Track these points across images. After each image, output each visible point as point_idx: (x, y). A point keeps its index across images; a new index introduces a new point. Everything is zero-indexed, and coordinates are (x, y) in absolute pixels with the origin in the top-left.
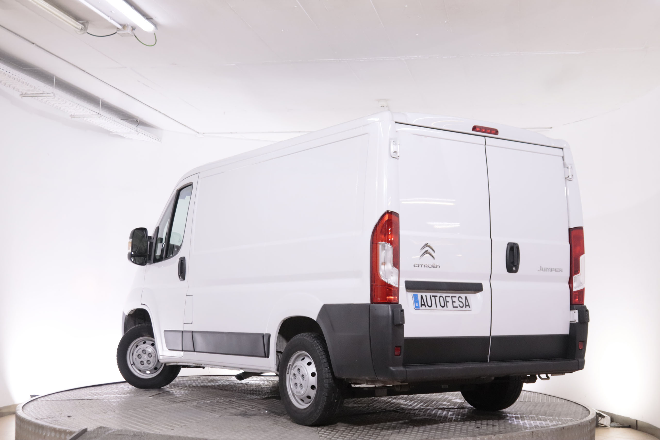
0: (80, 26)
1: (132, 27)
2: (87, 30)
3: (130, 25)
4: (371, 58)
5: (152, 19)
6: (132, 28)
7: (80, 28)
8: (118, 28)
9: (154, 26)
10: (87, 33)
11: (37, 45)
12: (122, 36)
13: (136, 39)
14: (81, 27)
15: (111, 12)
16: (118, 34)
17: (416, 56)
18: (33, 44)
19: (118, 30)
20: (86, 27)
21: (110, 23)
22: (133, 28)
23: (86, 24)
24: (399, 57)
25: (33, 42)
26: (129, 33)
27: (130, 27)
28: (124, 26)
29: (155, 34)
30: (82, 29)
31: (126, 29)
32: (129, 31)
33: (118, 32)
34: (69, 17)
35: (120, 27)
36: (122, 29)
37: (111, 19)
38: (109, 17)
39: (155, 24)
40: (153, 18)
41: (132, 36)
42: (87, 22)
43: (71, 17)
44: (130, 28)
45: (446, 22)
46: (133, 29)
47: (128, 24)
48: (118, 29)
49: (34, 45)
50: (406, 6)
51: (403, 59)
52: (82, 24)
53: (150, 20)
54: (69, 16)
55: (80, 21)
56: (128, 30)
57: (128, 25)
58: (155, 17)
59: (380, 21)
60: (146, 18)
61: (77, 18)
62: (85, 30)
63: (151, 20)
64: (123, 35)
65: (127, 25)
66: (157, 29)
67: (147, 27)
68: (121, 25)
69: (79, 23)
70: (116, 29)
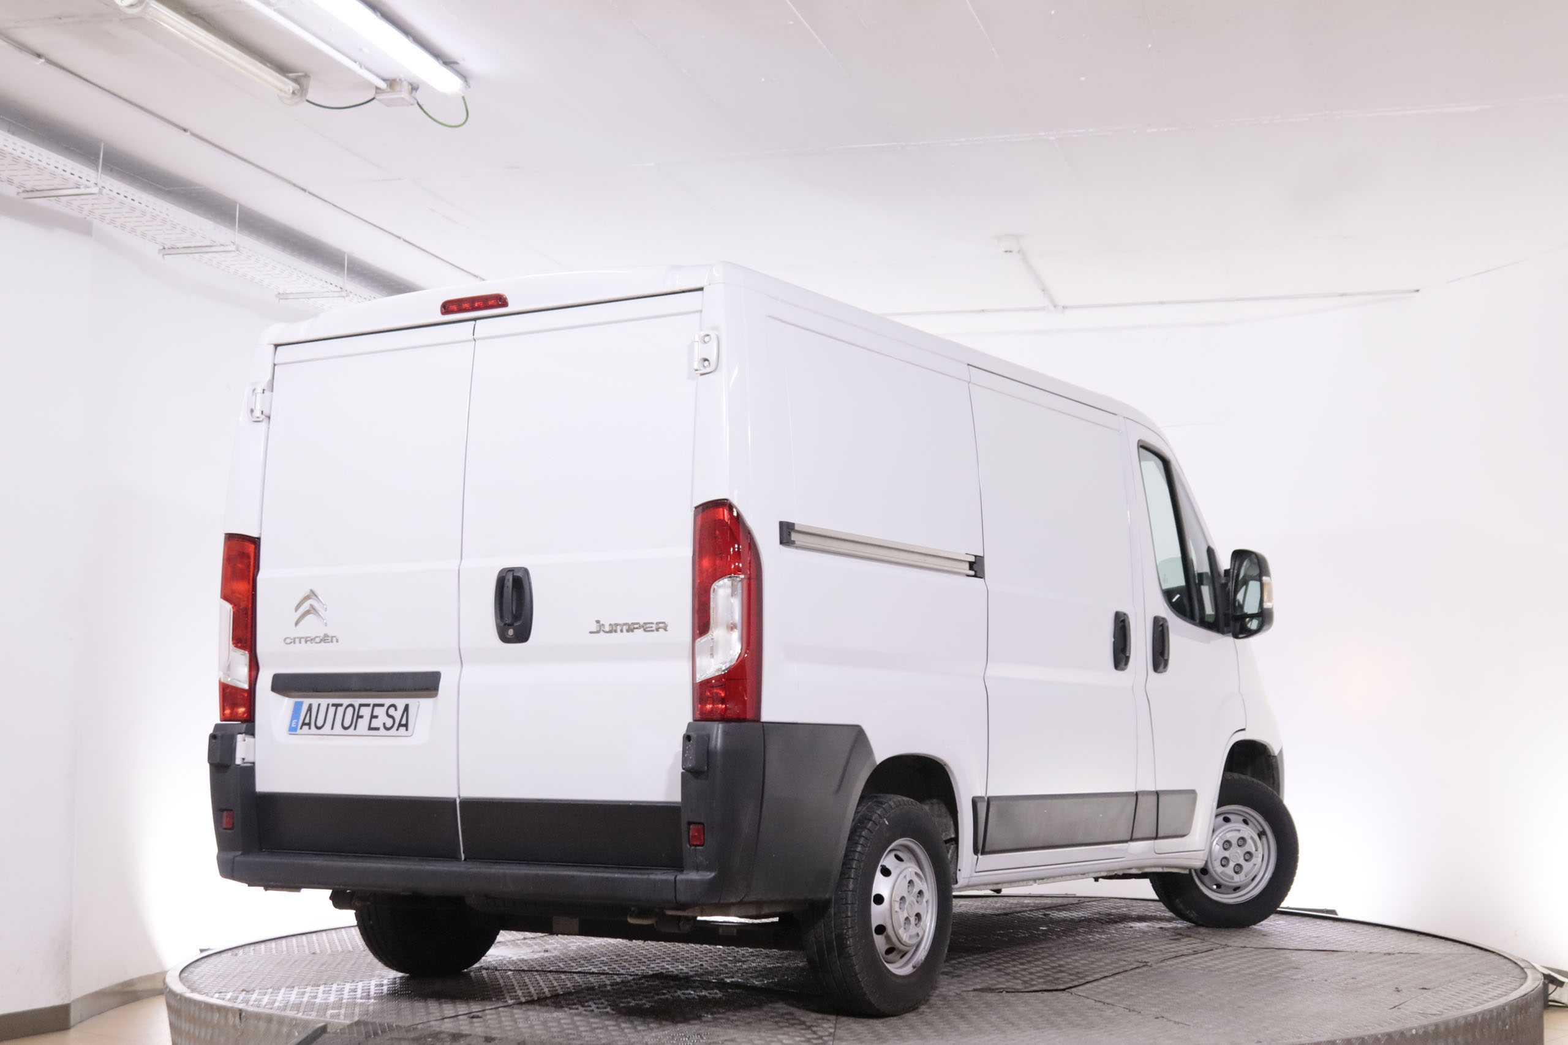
0: (291, 86)
1: (411, 84)
2: (306, 95)
3: (405, 80)
5: (456, 63)
6: (410, 87)
7: (291, 91)
8: (377, 88)
9: (461, 80)
10: (308, 101)
11: (194, 135)
12: (388, 106)
13: (422, 111)
14: (293, 87)
15: (361, 50)
16: (379, 100)
17: (1082, 131)
18: (185, 130)
19: (379, 93)
20: (305, 87)
21: (360, 77)
22: (414, 85)
23: (304, 82)
24: (1043, 134)
25: (185, 126)
26: (403, 99)
27: (405, 84)
28: (392, 83)
29: (463, 98)
30: (296, 92)
31: (398, 88)
32: (403, 93)
33: (378, 97)
34: (263, 67)
35: (383, 85)
36: (389, 90)
37: (361, 67)
38: (355, 62)
39: (464, 77)
40: (459, 61)
41: (412, 104)
42: (306, 76)
43: (269, 65)
44: (406, 87)
45: (1150, 46)
46: (414, 88)
47: (402, 76)
48: (379, 91)
49: (188, 134)
50: (1053, 12)
51: (1052, 138)
52: (295, 80)
53: (452, 65)
54: (265, 65)
55: (291, 75)
56: (401, 91)
57: (400, 80)
58: (464, 60)
59: (993, 49)
60: (441, 62)
61: (282, 69)
62: (302, 94)
63: (455, 66)
64: (389, 104)
65: (398, 80)
66: (469, 87)
67: (445, 82)
68: (384, 80)
69: (288, 78)
70: (375, 88)
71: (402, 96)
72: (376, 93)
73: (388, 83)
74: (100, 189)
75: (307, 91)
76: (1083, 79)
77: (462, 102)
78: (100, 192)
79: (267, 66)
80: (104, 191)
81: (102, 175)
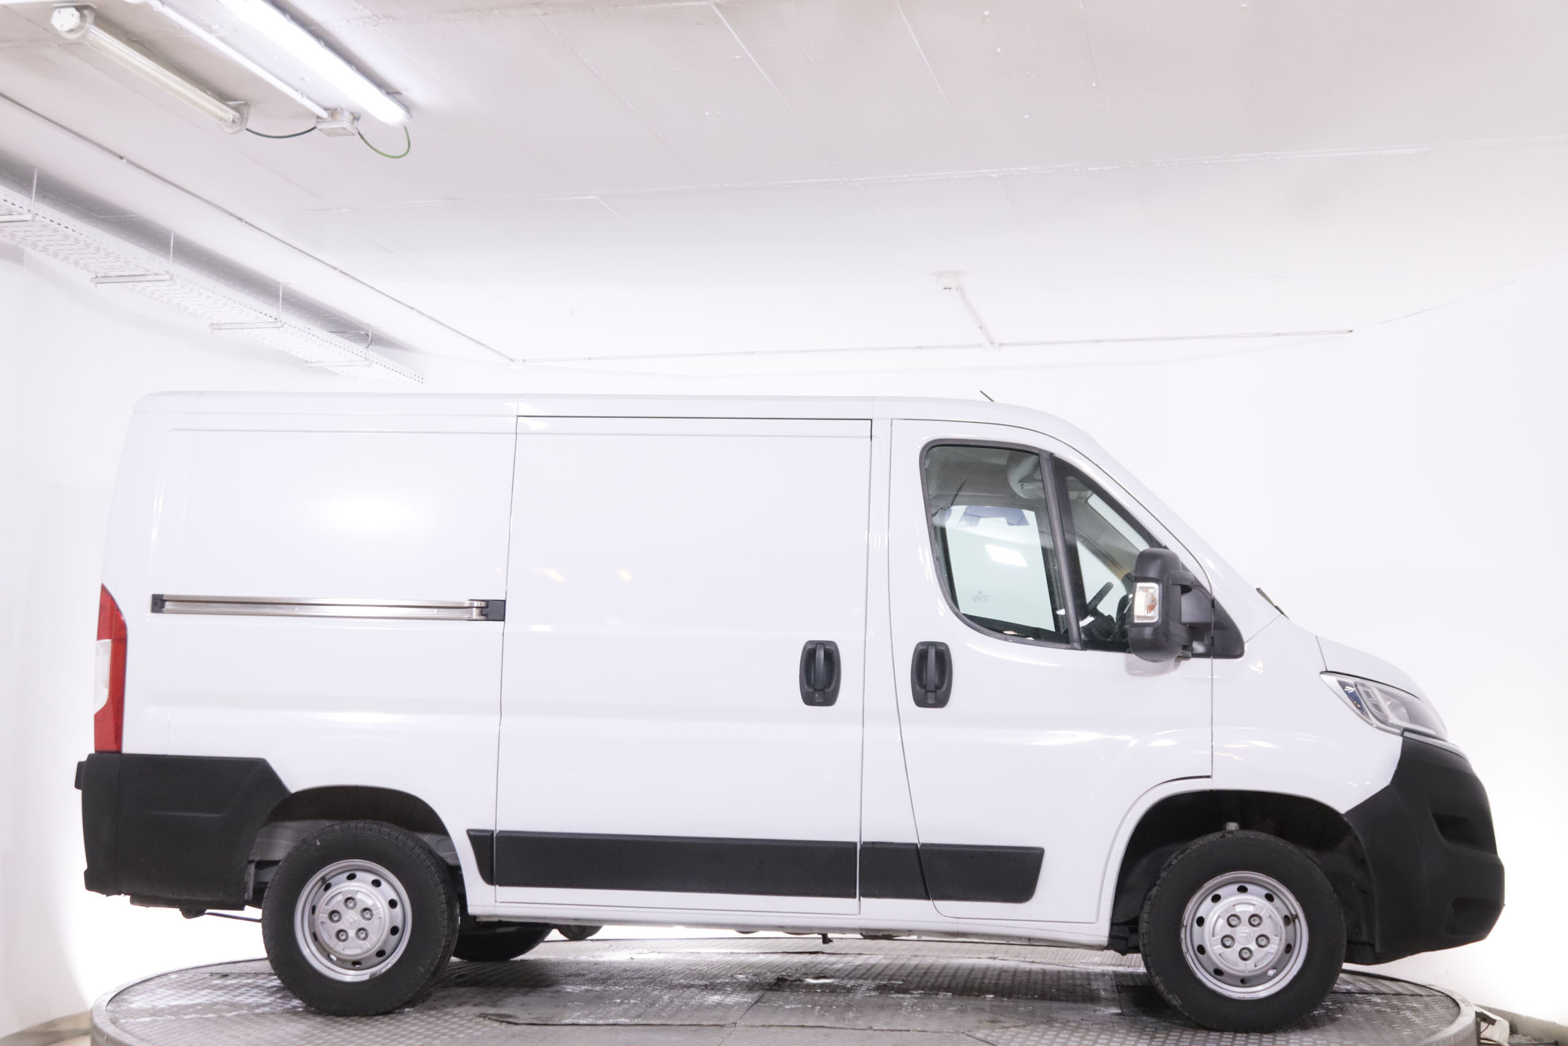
0: (231, 114)
1: (352, 114)
2: (246, 123)
3: (347, 110)
4: (917, 175)
5: (399, 93)
6: (352, 117)
7: (231, 120)
8: (318, 117)
9: (404, 109)
10: (247, 129)
11: (130, 162)
12: (328, 136)
13: (363, 142)
14: (233, 115)
15: (303, 79)
16: (320, 130)
17: (1025, 169)
18: (121, 158)
19: (320, 122)
20: (245, 115)
21: (301, 106)
22: (356, 115)
23: (245, 110)
24: (985, 171)
25: (122, 154)
26: (344, 129)
27: (347, 114)
28: (333, 112)
29: (405, 129)
30: (236, 120)
31: (339, 117)
32: (345, 122)
33: (319, 126)
34: (204, 95)
35: (324, 114)
36: (330, 119)
37: (302, 96)
38: (297, 91)
39: (407, 107)
40: (401, 91)
41: (353, 134)
42: (247, 105)
43: (209, 93)
44: (347, 117)
45: (1094, 85)
46: (356, 118)
47: (344, 106)
48: (319, 120)
49: (124, 161)
50: (999, 50)
51: (994, 175)
52: (236, 109)
53: (395, 95)
54: (204, 91)
55: (231, 103)
56: (342, 121)
57: (341, 109)
58: (407, 90)
59: (939, 86)
60: (384, 92)
61: (222, 97)
62: (241, 123)
63: (398, 96)
64: (331, 133)
65: (339, 110)
66: (412, 117)
67: (388, 112)
68: (326, 109)
69: (228, 106)
70: (316, 118)
71: (344, 126)
72: (317, 122)
73: (330, 112)
74: (33, 216)
75: (247, 119)
76: (1026, 117)
77: (404, 130)
78: (33, 220)
79: (207, 94)
80: (38, 218)
81: (36, 203)
